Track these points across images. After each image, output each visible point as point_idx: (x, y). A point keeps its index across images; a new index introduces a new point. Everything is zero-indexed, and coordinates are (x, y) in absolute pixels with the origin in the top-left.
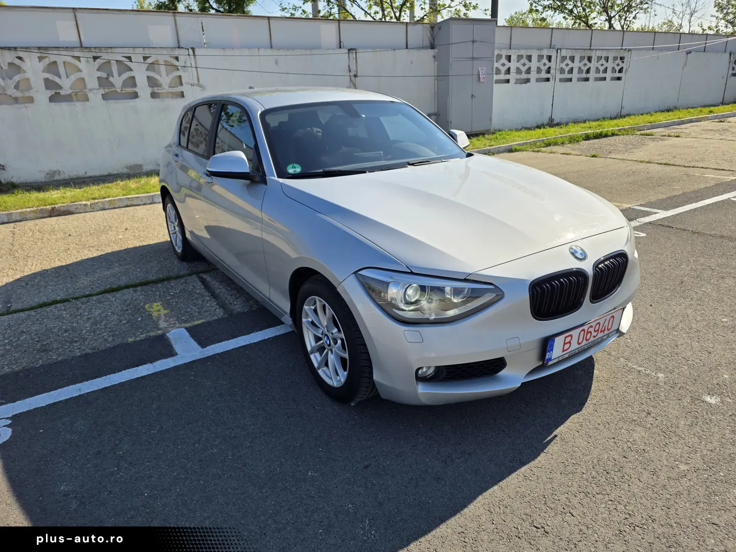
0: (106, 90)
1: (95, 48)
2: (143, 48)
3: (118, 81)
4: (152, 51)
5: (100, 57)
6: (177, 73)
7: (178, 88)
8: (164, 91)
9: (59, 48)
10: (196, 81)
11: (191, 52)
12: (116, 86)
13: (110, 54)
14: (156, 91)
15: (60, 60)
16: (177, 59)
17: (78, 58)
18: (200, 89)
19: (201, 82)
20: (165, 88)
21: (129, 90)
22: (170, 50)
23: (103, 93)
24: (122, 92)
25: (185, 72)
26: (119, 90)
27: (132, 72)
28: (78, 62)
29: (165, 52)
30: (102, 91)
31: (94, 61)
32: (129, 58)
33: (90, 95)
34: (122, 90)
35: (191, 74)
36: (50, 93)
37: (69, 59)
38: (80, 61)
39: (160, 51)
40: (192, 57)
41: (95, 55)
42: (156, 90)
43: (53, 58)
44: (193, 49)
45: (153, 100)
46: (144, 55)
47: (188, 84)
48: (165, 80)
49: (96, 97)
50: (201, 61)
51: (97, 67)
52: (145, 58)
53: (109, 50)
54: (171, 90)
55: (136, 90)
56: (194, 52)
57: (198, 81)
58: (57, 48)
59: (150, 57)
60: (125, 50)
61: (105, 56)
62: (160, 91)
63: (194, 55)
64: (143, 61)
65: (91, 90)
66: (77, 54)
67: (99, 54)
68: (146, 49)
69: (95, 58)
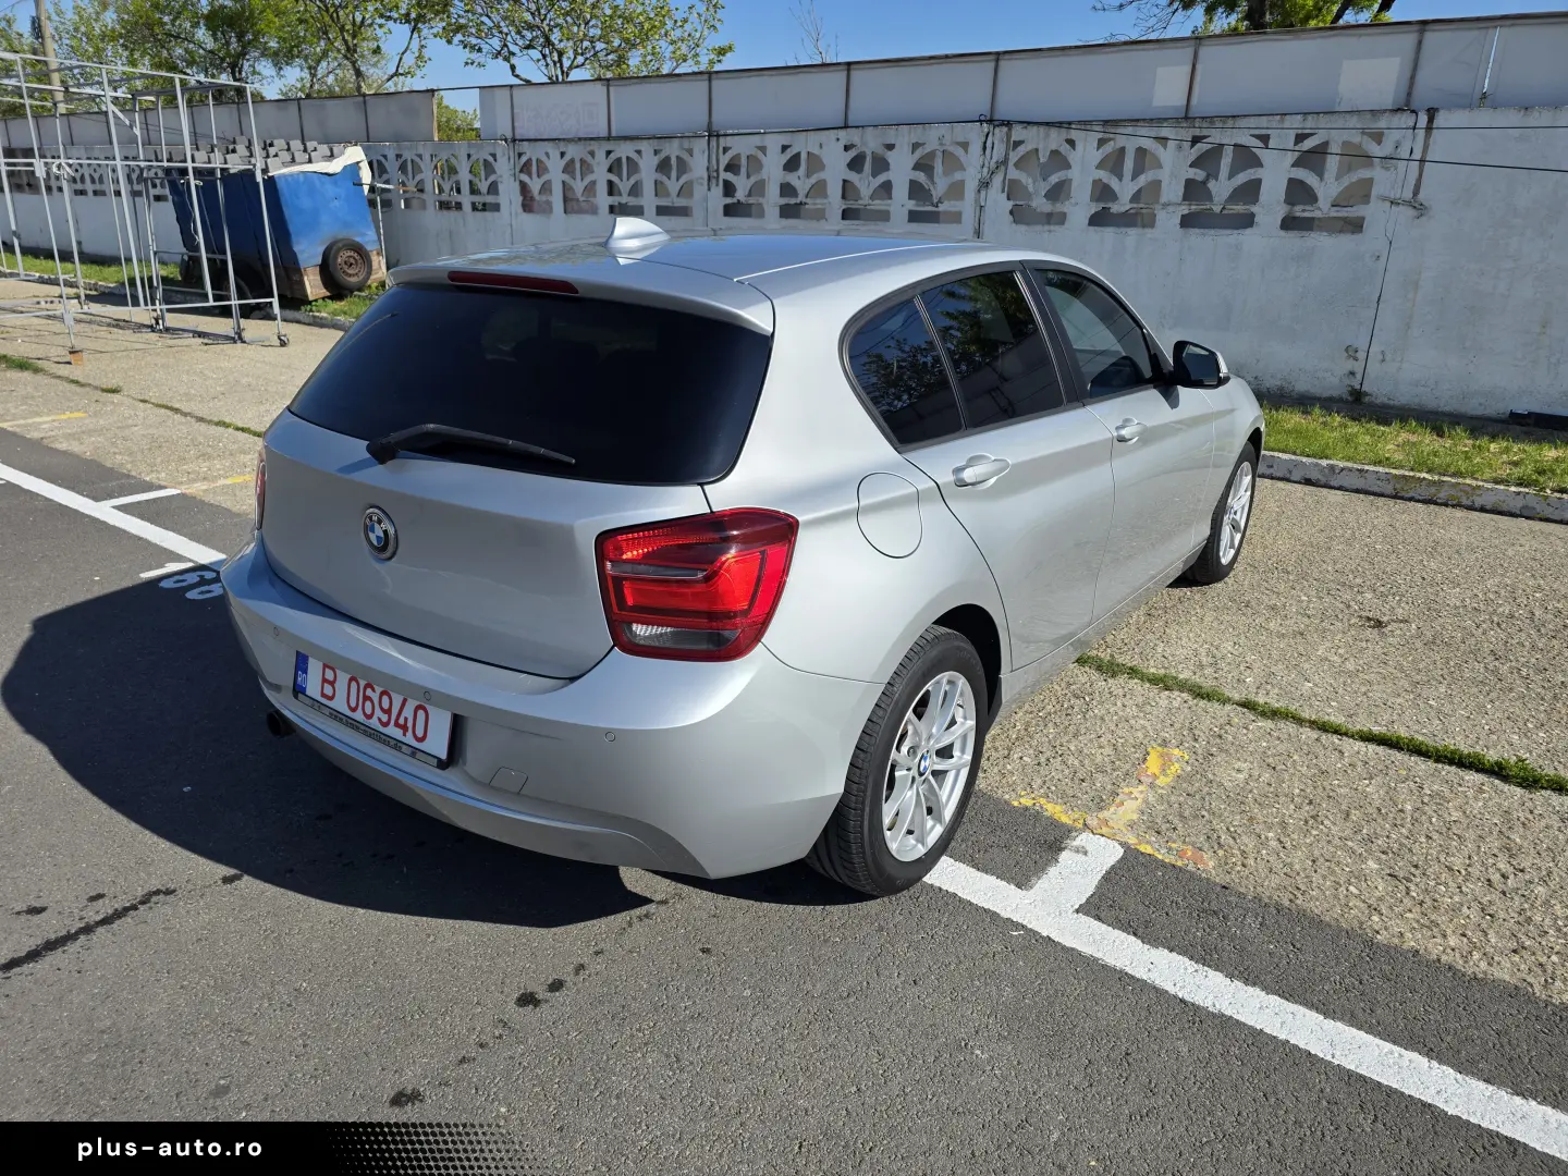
0: (1193, 207)
1: (1203, 118)
2: (1305, 114)
3: (1221, 188)
4: (1323, 121)
5: (1205, 137)
6: (1364, 174)
7: (1354, 208)
8: (1317, 214)
9: (1138, 120)
10: (1408, 195)
11: (1423, 119)
12: (1216, 199)
13: (1229, 132)
14: (1298, 214)
15: (1131, 145)
16: (1378, 137)
17: (1163, 140)
18: (1411, 212)
19: (1422, 196)
20: (1323, 208)
21: (1239, 208)
22: (1369, 116)
23: (1186, 212)
24: (1225, 212)
25: (1387, 169)
26: (1217, 209)
27: (1260, 170)
28: (1162, 149)
29: (1353, 121)
30: (1185, 210)
31: (1192, 146)
32: (1265, 139)
33: (1161, 216)
34: (1224, 208)
35: (1401, 176)
36: (1095, 208)
37: (1147, 144)
38: (1165, 148)
39: (1339, 122)
40: (1421, 134)
41: (1197, 132)
42: (1299, 211)
43: (1121, 141)
44: (1432, 113)
45: (1283, 233)
46: (1300, 131)
47: (1384, 199)
48: (1327, 188)
49: (1168, 220)
50: (1441, 145)
51: (1192, 158)
52: (1300, 138)
53: (1230, 123)
54: (1334, 213)
55: (1254, 209)
56: (1431, 120)
57: (1416, 192)
58: (1135, 121)
59: (1312, 134)
60: (1263, 121)
61: (1217, 136)
62: (1306, 215)
63: (1429, 128)
64: (1291, 145)
65: (1165, 205)
66: (1165, 132)
67: (1205, 132)
68: (1310, 117)
69: (1195, 140)
